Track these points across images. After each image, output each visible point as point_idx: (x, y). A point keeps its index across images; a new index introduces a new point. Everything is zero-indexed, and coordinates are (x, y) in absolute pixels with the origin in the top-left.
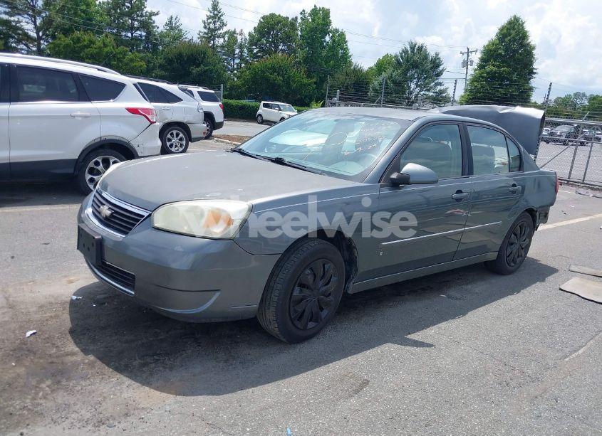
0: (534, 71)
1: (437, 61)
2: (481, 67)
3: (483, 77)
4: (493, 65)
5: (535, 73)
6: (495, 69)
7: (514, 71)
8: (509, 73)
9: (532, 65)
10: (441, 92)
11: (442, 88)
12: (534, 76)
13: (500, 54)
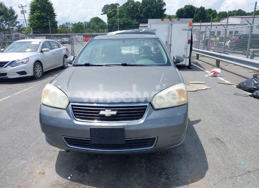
0: (56, 14)
1: (12, 11)
2: (32, 13)
3: (35, 18)
4: (38, 12)
5: (56, 15)
6: (39, 14)
7: (47, 15)
8: (45, 16)
9: (54, 12)
10: (20, 26)
11: (20, 24)
12: (56, 16)
13: (39, 7)
